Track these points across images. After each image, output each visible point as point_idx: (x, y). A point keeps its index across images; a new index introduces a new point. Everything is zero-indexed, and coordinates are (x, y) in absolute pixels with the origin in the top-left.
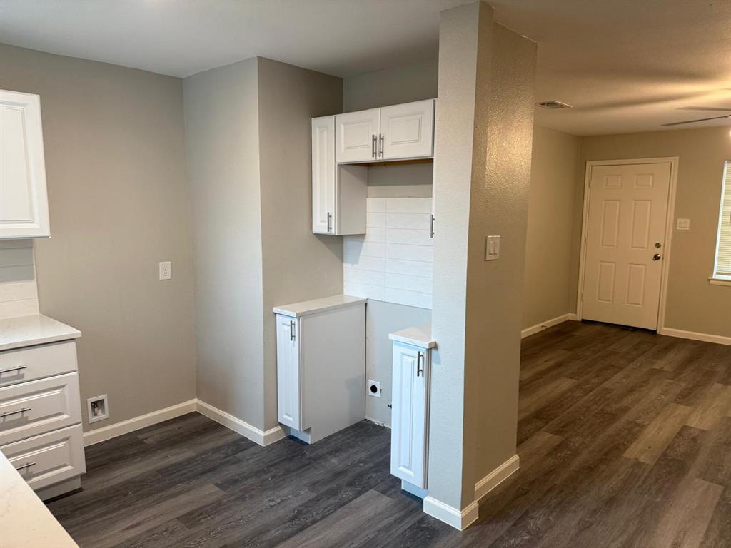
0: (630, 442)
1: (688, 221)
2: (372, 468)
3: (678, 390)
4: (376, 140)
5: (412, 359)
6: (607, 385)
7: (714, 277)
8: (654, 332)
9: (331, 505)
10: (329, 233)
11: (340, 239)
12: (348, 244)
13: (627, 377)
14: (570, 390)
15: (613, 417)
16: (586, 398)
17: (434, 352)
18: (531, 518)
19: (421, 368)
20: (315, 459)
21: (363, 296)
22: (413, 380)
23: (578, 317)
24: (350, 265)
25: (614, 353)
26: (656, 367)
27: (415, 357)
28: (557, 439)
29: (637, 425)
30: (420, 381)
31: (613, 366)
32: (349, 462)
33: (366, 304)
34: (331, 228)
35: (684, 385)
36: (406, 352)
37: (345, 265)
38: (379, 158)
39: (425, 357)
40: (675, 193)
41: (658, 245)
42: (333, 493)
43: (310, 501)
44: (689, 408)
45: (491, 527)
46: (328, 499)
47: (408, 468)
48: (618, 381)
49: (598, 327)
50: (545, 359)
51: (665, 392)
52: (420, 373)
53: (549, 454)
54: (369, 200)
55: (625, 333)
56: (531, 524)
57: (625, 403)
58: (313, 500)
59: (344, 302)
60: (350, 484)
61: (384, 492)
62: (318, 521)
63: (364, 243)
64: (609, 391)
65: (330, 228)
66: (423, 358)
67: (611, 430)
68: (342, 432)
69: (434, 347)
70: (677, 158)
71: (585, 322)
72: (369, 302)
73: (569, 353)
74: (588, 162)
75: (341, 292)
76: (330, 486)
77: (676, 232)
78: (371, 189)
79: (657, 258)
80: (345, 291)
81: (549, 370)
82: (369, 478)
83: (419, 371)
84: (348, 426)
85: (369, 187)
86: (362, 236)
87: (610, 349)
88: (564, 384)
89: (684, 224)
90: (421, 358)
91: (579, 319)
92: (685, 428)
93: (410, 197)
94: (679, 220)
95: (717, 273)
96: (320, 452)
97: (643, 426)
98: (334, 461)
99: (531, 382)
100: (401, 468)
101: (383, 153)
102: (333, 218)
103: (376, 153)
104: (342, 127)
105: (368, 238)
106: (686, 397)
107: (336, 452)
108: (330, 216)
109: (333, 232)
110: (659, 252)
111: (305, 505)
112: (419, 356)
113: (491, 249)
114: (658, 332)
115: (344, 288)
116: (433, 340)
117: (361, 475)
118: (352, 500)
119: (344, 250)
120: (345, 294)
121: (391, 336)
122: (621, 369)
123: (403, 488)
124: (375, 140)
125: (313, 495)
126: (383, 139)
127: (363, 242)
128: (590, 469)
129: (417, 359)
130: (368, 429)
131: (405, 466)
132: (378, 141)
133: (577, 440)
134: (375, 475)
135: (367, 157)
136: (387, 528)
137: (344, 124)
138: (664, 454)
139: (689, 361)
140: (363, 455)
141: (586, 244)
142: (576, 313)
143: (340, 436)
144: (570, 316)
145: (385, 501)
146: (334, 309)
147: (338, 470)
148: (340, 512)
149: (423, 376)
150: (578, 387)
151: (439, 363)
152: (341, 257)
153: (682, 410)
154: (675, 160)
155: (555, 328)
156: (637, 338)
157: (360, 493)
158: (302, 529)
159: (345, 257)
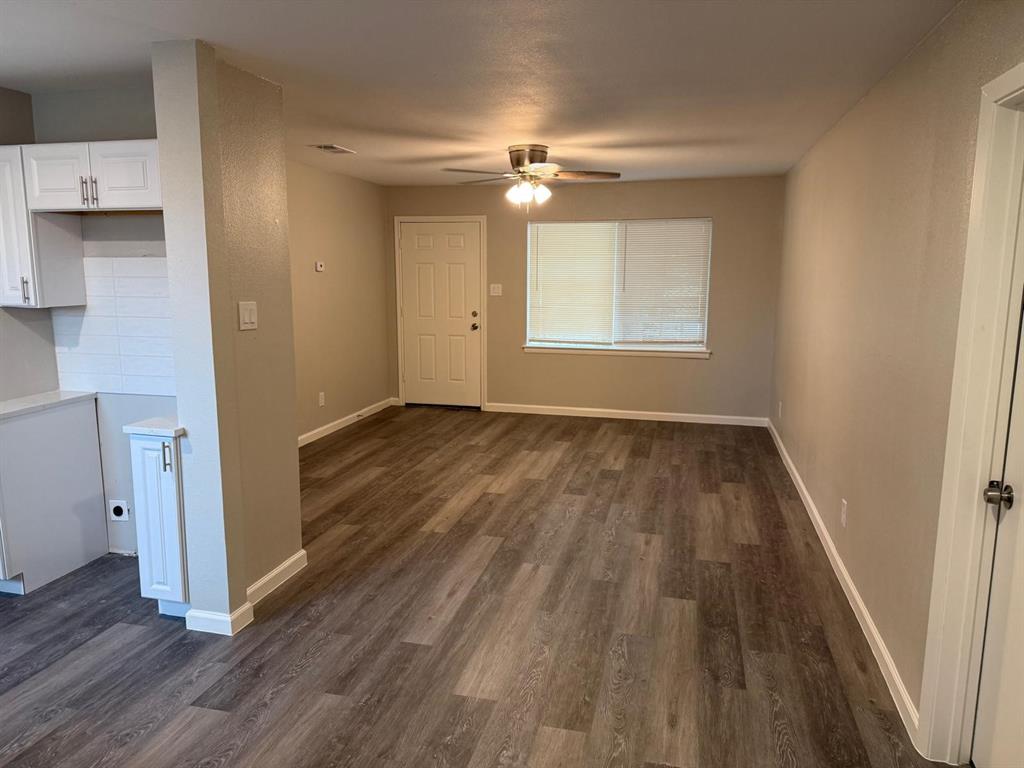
0: (429, 517)
1: (500, 286)
2: (119, 601)
3: (487, 462)
4: (86, 183)
5: (156, 453)
6: (419, 467)
7: (527, 345)
8: (479, 408)
9: (59, 650)
10: (25, 305)
11: (46, 313)
12: (60, 323)
13: (441, 456)
14: (378, 478)
15: (418, 497)
16: (394, 483)
17: (182, 440)
18: (313, 606)
19: (168, 462)
20: (32, 610)
21: (89, 389)
22: (160, 478)
23: (400, 401)
24: (66, 349)
25: (432, 435)
26: (473, 443)
27: (159, 450)
28: (356, 528)
29: (440, 500)
30: (169, 477)
31: (428, 448)
32: (84, 603)
33: (96, 400)
34: (28, 298)
35: (493, 456)
36: (148, 447)
37: (58, 349)
38: (92, 207)
39: (172, 448)
40: (485, 255)
41: (475, 314)
42: (63, 638)
43: (27, 653)
44: (493, 477)
45: (267, 624)
46: (56, 645)
47: (163, 584)
48: (432, 461)
49: (423, 411)
50: (355, 451)
51: (474, 466)
52: (168, 467)
53: (344, 544)
54: (87, 261)
55: (448, 413)
56: (312, 611)
57: (433, 482)
58: (31, 651)
59: (62, 399)
60: (86, 625)
61: (135, 622)
62: (41, 670)
63: (85, 318)
64: (419, 473)
65: (26, 298)
66: (170, 450)
67: (414, 508)
68: (74, 573)
69: (182, 434)
70: (485, 217)
71: (409, 406)
72: (99, 396)
73: (385, 441)
74: (396, 218)
75: (57, 386)
76: (58, 632)
77: (491, 298)
78: (89, 245)
79: (474, 327)
80: (61, 385)
81: (358, 462)
82: (114, 613)
83: (165, 465)
84: (84, 564)
85: (85, 243)
86: (81, 309)
87: (430, 431)
88: (374, 473)
89: (497, 290)
90: (167, 450)
91: (402, 404)
92: (485, 494)
93: (145, 256)
94: (492, 286)
95: (530, 341)
96: (40, 600)
97: (446, 500)
98: (62, 605)
99: (334, 477)
100: (155, 586)
101: (97, 199)
102: (31, 284)
103: (87, 199)
104: (34, 162)
105: (90, 312)
106: (493, 468)
107: (65, 595)
108: (25, 283)
109: (32, 303)
110: (476, 320)
111: (20, 659)
112: (164, 447)
113: (245, 317)
114: (482, 409)
115: (60, 382)
116: (181, 426)
117: (103, 612)
118: (90, 639)
119: (55, 327)
120: (61, 389)
121: (127, 429)
122: (437, 449)
123: (161, 612)
124: (84, 182)
125: (31, 647)
126: (95, 182)
127: (83, 316)
128: (384, 549)
129: (162, 453)
130: (114, 563)
131: (159, 583)
132: (88, 184)
133: (376, 526)
134: (122, 608)
135: (76, 204)
136: (139, 655)
137: (35, 159)
138: (460, 521)
139: (506, 432)
140: (107, 591)
141: (402, 315)
142: (398, 396)
143: (70, 578)
144: (392, 401)
145: (137, 631)
146: (44, 408)
147: (68, 614)
148: (72, 654)
149: (171, 470)
150: (386, 474)
151: (190, 452)
152: (51, 338)
153: (487, 479)
154: (483, 219)
155: (375, 417)
156: (460, 417)
157: (101, 631)
158: (18, 683)
159: (56, 338)
